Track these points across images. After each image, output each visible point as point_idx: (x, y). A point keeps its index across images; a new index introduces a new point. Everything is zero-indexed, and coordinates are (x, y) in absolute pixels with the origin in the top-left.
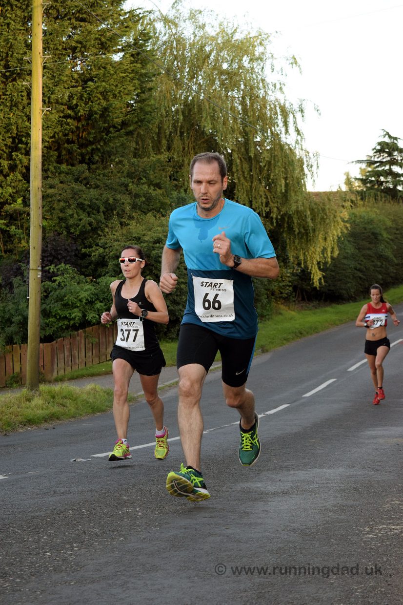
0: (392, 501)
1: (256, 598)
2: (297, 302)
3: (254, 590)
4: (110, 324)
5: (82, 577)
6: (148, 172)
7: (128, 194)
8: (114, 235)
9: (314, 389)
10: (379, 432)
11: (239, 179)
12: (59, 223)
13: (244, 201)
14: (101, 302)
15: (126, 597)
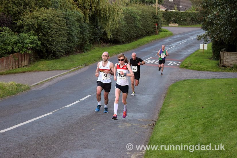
2: (101, 43)
4: (23, 53)
8: (27, 16)
12: (5, 9)
13: (81, 3)
14: (20, 43)
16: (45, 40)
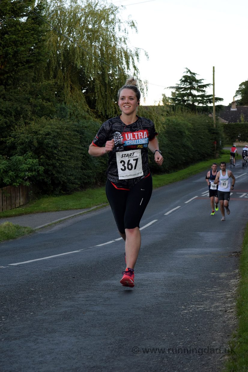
0: (197, 291)
1: (118, 348)
3: (117, 344)
4: (18, 185)
5: (8, 336)
6: (42, 91)
7: (30, 105)
8: (21, 130)
9: (145, 225)
10: (185, 251)
11: (98, 96)
13: (101, 110)
14: (12, 171)
15: (37, 348)
16: (50, 165)
